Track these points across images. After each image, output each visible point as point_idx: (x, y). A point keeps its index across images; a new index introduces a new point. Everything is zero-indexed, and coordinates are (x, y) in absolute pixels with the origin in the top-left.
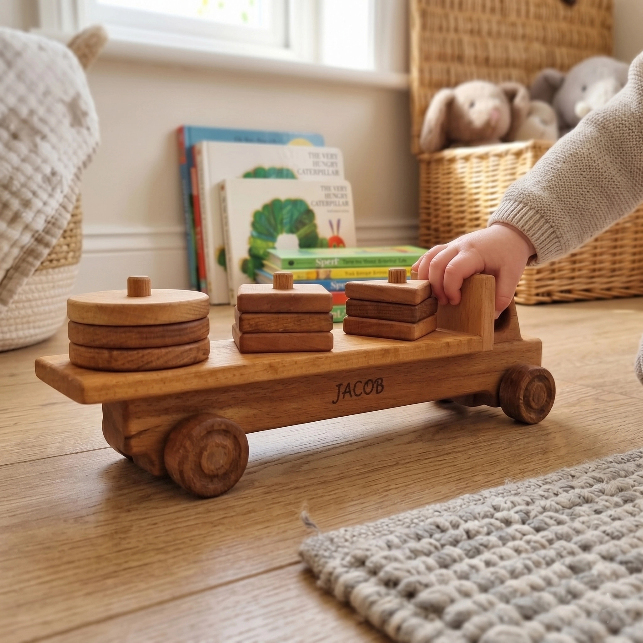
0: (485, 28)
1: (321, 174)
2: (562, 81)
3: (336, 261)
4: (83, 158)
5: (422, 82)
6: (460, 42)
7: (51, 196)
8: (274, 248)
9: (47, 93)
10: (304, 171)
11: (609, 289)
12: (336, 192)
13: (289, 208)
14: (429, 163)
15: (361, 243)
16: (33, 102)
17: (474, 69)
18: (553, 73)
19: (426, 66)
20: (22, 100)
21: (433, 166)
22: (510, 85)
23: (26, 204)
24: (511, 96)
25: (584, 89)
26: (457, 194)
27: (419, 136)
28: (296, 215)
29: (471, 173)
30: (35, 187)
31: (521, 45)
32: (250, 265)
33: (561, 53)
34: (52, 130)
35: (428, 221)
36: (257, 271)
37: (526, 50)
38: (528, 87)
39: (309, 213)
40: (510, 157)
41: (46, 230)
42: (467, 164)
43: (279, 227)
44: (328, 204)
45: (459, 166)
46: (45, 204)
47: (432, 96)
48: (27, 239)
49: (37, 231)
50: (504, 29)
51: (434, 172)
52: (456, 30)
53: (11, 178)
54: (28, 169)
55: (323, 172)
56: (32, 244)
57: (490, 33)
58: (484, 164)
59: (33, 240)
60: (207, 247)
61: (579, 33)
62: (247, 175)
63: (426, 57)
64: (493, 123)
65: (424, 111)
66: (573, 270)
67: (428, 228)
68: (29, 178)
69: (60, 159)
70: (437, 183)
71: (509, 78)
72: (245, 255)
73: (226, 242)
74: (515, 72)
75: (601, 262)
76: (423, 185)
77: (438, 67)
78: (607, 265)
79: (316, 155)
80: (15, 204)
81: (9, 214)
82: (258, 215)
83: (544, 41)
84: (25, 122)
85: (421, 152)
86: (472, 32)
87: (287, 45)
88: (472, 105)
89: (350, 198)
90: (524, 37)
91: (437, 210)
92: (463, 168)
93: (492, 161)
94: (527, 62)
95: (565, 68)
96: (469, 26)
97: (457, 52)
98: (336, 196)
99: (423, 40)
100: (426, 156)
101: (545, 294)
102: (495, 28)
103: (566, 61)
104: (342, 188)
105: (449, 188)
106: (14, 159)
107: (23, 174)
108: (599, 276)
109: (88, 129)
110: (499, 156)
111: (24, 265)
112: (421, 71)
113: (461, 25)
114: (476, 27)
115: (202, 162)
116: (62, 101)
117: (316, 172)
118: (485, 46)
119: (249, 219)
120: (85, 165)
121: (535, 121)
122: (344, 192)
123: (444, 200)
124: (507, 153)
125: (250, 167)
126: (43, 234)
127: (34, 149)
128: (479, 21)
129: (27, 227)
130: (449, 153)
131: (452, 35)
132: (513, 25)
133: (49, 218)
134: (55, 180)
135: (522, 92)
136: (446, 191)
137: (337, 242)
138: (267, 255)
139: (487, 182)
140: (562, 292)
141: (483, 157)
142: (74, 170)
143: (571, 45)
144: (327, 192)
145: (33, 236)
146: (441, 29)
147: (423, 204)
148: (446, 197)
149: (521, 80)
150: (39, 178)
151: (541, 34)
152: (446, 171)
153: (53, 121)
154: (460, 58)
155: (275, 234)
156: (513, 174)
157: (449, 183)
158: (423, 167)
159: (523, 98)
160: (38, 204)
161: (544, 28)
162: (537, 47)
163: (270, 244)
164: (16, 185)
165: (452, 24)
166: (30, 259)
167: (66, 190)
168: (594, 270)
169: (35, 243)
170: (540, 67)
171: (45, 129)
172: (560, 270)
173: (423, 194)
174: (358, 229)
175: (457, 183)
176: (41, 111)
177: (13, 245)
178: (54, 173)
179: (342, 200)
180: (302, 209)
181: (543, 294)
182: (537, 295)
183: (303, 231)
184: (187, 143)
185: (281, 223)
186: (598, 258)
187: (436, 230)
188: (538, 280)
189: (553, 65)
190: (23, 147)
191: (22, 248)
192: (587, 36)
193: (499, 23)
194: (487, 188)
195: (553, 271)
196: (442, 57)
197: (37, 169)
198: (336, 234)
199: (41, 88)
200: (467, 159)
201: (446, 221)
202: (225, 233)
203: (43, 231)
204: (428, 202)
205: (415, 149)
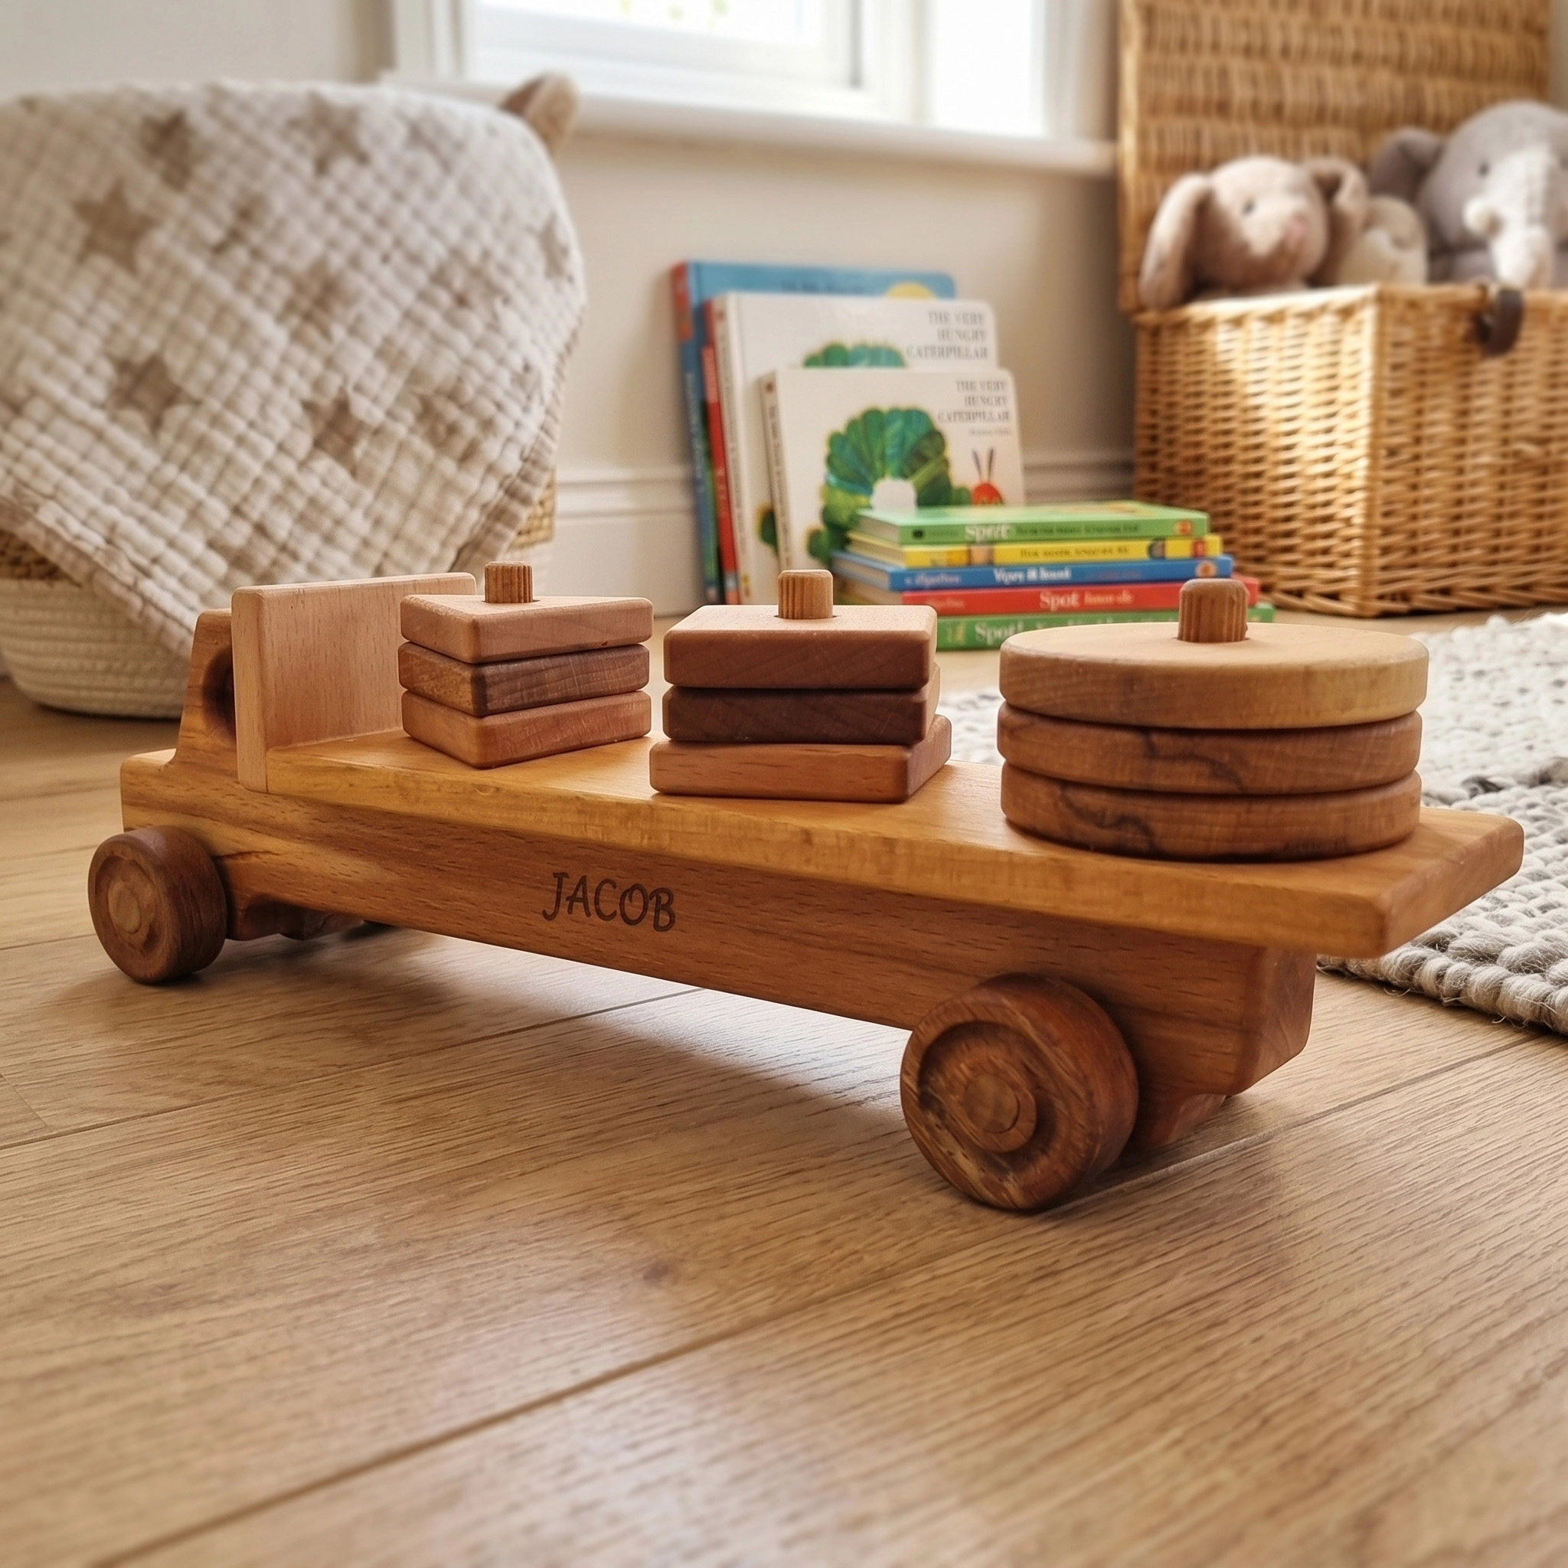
0: (1276, 42)
1: (953, 355)
2: (1438, 154)
3: (1004, 529)
4: (565, 336)
5: (1143, 160)
6: (1224, 74)
7: (526, 410)
8: (870, 507)
9: (507, 217)
10: (920, 353)
11: (1525, 588)
12: (986, 393)
13: (897, 426)
14: (1156, 332)
15: (1033, 497)
16: (486, 234)
17: (1251, 129)
18: (1417, 137)
19: (1153, 126)
20: (469, 232)
21: (1166, 337)
22: (1328, 165)
23: (488, 425)
24: (1328, 188)
25: (1484, 170)
26: (1215, 396)
27: (1137, 273)
28: (911, 438)
29: (1246, 352)
30: (499, 395)
31: (1351, 74)
32: (825, 540)
33: (1437, 91)
34: (519, 286)
35: (1153, 452)
36: (838, 555)
37: (1362, 85)
38: (1364, 167)
39: (934, 439)
40: (1328, 319)
41: (523, 473)
42: (1238, 334)
43: (878, 465)
44: (971, 416)
45: (1221, 340)
46: (517, 424)
47: (1165, 190)
48: (491, 492)
49: (507, 477)
50: (1314, 42)
51: (1166, 350)
52: (1215, 47)
53: (460, 379)
54: (487, 361)
55: (956, 351)
56: (501, 500)
57: (1285, 52)
58: (1274, 331)
59: (501, 493)
60: (739, 505)
61: (1475, 44)
62: (812, 361)
63: (1152, 107)
64: (1292, 245)
65: (1147, 221)
66: (1454, 549)
67: (1153, 467)
68: (490, 378)
69: (534, 342)
70: (1172, 373)
71: (1325, 150)
72: (815, 522)
73: (777, 496)
74: (1336, 135)
75: (1512, 533)
76: (1143, 377)
77: (1178, 126)
78: (1523, 538)
79: (943, 317)
80: (470, 427)
81: (459, 445)
82: (836, 442)
83: (1400, 66)
84: (476, 273)
85: (1141, 309)
86: (1248, 51)
87: (855, 80)
88: (1249, 207)
89: (1011, 406)
90: (1357, 58)
91: (1171, 429)
92: (1229, 341)
93: (1290, 326)
94: (1362, 112)
95: (1446, 124)
96: (1242, 38)
97: (1216, 94)
98: (986, 401)
99: (1147, 70)
100: (1150, 317)
101: (1398, 597)
102: (1296, 40)
103: (1447, 109)
104: (999, 385)
105: (1198, 383)
106: (463, 342)
107: (480, 370)
108: (1507, 561)
109: (571, 279)
110: (1309, 316)
111: (490, 538)
112: (1142, 136)
113: (1226, 36)
114: (1257, 41)
115: (726, 338)
116: (530, 229)
117: (943, 353)
118: (1275, 79)
119: (821, 450)
120: (568, 348)
121: (1379, 240)
122: (1001, 393)
123: (1188, 408)
124: (1323, 309)
125: (815, 343)
126: (518, 482)
127: (494, 325)
128: (1263, 28)
129: (491, 469)
130: (1199, 310)
131: (1206, 60)
132: (1336, 31)
133: (527, 453)
134: (531, 378)
135: (1352, 179)
136: (1192, 389)
137: (989, 495)
138: (855, 521)
139: (1281, 370)
140: (1431, 592)
141: (1274, 319)
142: (552, 358)
143: (1458, 71)
144: (969, 393)
145: (501, 486)
146: (1183, 45)
147: (1143, 418)
148: (1192, 401)
149: (1349, 154)
150: (505, 377)
151: (1394, 49)
152: (1194, 348)
153: (519, 268)
154: (1222, 108)
155: (870, 479)
156: (1335, 353)
157: (1199, 372)
158: (1143, 338)
159: (1355, 193)
160: (506, 425)
161: (1402, 37)
162: (1383, 79)
163: (862, 500)
164: (469, 392)
165: (1207, 37)
166: (499, 527)
167: (548, 397)
168: (1496, 549)
169: (506, 499)
170: (1391, 123)
171: (509, 285)
172: (1427, 547)
173: (1143, 396)
174: (1028, 469)
175: (1215, 374)
176: (500, 252)
177: (469, 502)
178: (527, 368)
179: (997, 410)
180: (922, 430)
181: (1393, 597)
182: (1381, 597)
183: (924, 473)
184: (694, 299)
185: (883, 457)
186: (1506, 524)
187: (1170, 470)
188: (1385, 568)
189: (1417, 119)
190: (476, 321)
191: (484, 506)
192: (1492, 50)
193: (1306, 30)
194: (1280, 382)
195: (1414, 550)
196: (1185, 107)
197: (501, 361)
198: (985, 478)
199: (497, 208)
200: (1238, 322)
201: (1191, 452)
202: (775, 479)
203: (519, 475)
204: (1154, 413)
205: (1126, 303)
